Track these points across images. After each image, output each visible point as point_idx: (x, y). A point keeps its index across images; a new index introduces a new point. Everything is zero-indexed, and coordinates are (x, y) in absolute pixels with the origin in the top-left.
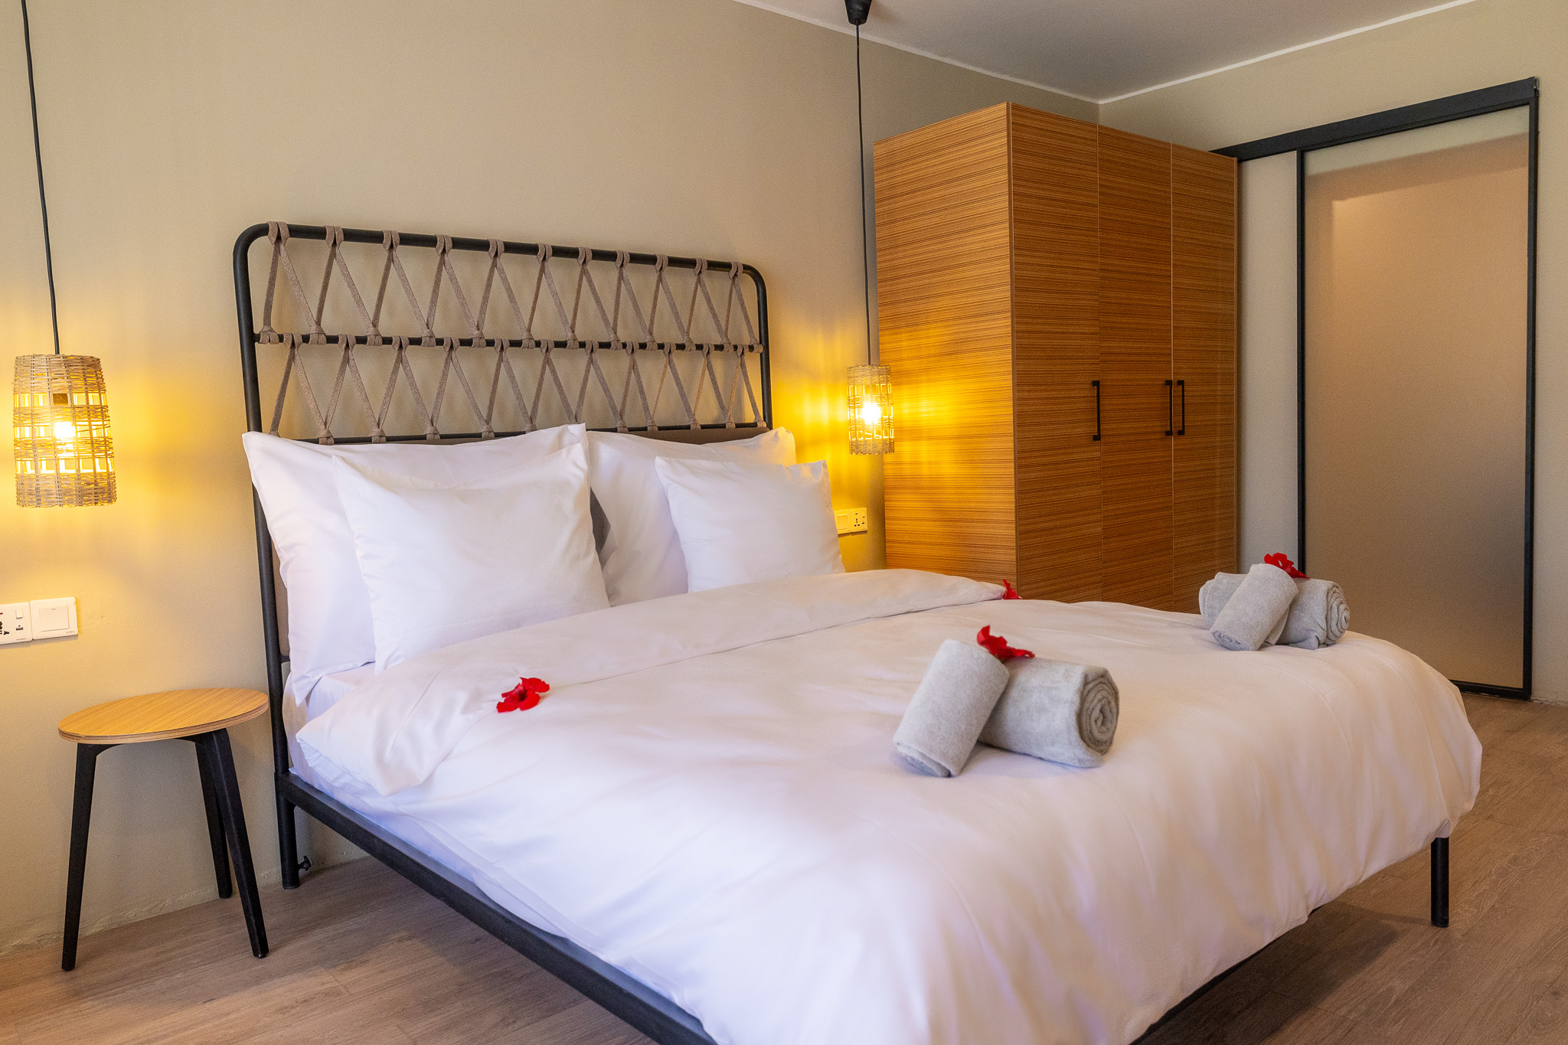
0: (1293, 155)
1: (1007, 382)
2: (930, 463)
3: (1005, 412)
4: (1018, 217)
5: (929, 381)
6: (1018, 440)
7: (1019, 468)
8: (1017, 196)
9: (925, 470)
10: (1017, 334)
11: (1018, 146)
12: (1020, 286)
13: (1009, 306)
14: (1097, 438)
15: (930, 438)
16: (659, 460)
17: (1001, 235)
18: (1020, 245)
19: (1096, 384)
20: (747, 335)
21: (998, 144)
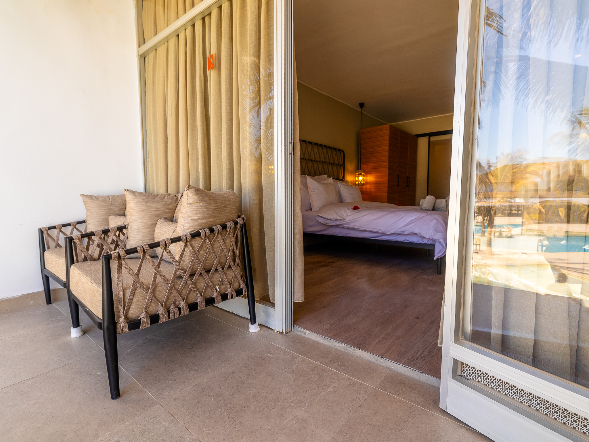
0: (428, 137)
1: (387, 174)
2: (369, 189)
3: (386, 179)
4: (390, 145)
5: (370, 174)
6: (388, 184)
7: (388, 189)
8: (390, 141)
9: (368, 190)
10: (389, 165)
11: (391, 132)
12: (390, 157)
13: (388, 160)
14: (398, 185)
15: (369, 184)
16: (338, 182)
17: (387, 148)
18: (390, 150)
19: (398, 176)
20: (341, 163)
21: (387, 131)
